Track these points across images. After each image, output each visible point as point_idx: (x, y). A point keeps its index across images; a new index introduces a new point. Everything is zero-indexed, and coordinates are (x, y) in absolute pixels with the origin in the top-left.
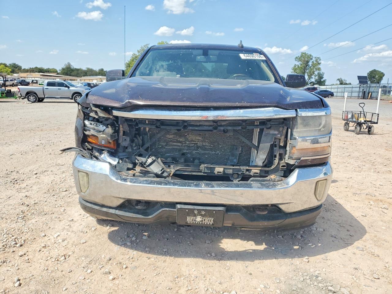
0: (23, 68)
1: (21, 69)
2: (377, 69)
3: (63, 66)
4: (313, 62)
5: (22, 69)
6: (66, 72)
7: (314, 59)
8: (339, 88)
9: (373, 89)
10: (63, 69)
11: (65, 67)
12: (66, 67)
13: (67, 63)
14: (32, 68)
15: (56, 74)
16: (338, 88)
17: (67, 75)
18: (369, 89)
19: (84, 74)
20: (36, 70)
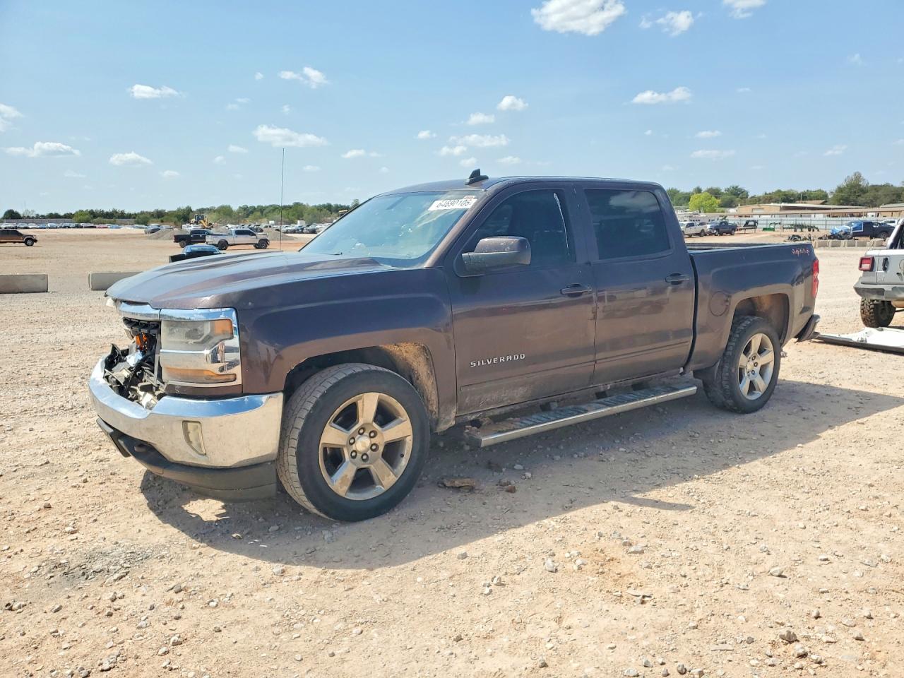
0: (750, 195)
1: (747, 196)
3: (841, 182)
5: (749, 197)
6: (846, 195)
10: (840, 190)
11: (845, 184)
12: (847, 185)
13: (851, 175)
14: (770, 194)
15: (822, 204)
17: (847, 205)
19: (894, 198)
20: (777, 197)
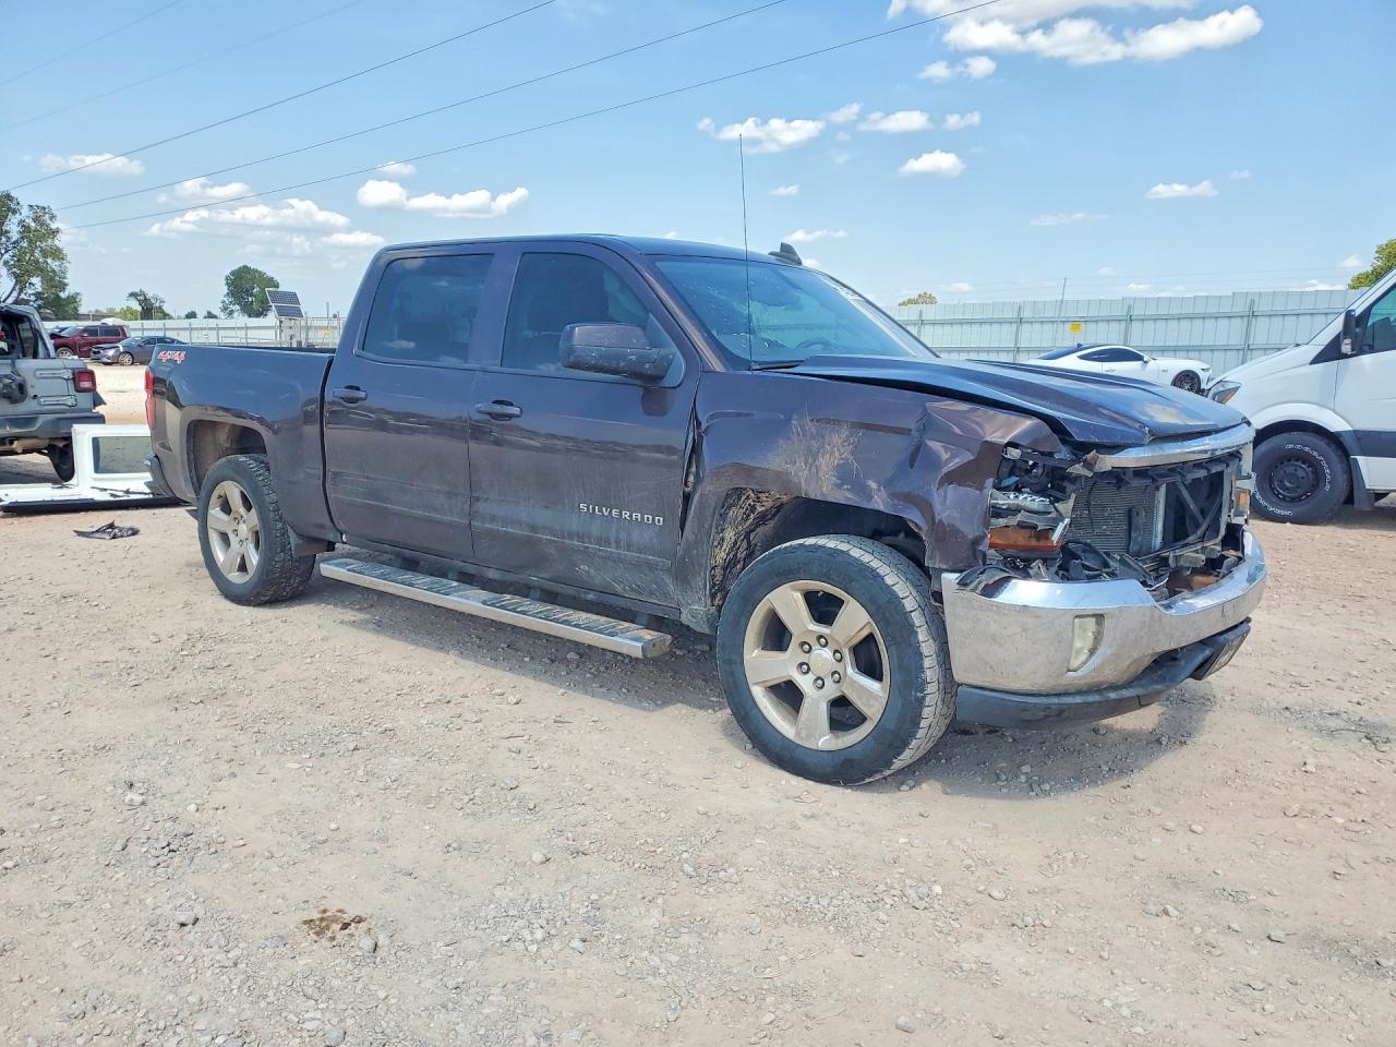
2: (252, 266)
4: (21, 223)
7: (25, 212)
8: (196, 329)
9: (321, 334)
16: (192, 329)
18: (307, 335)
